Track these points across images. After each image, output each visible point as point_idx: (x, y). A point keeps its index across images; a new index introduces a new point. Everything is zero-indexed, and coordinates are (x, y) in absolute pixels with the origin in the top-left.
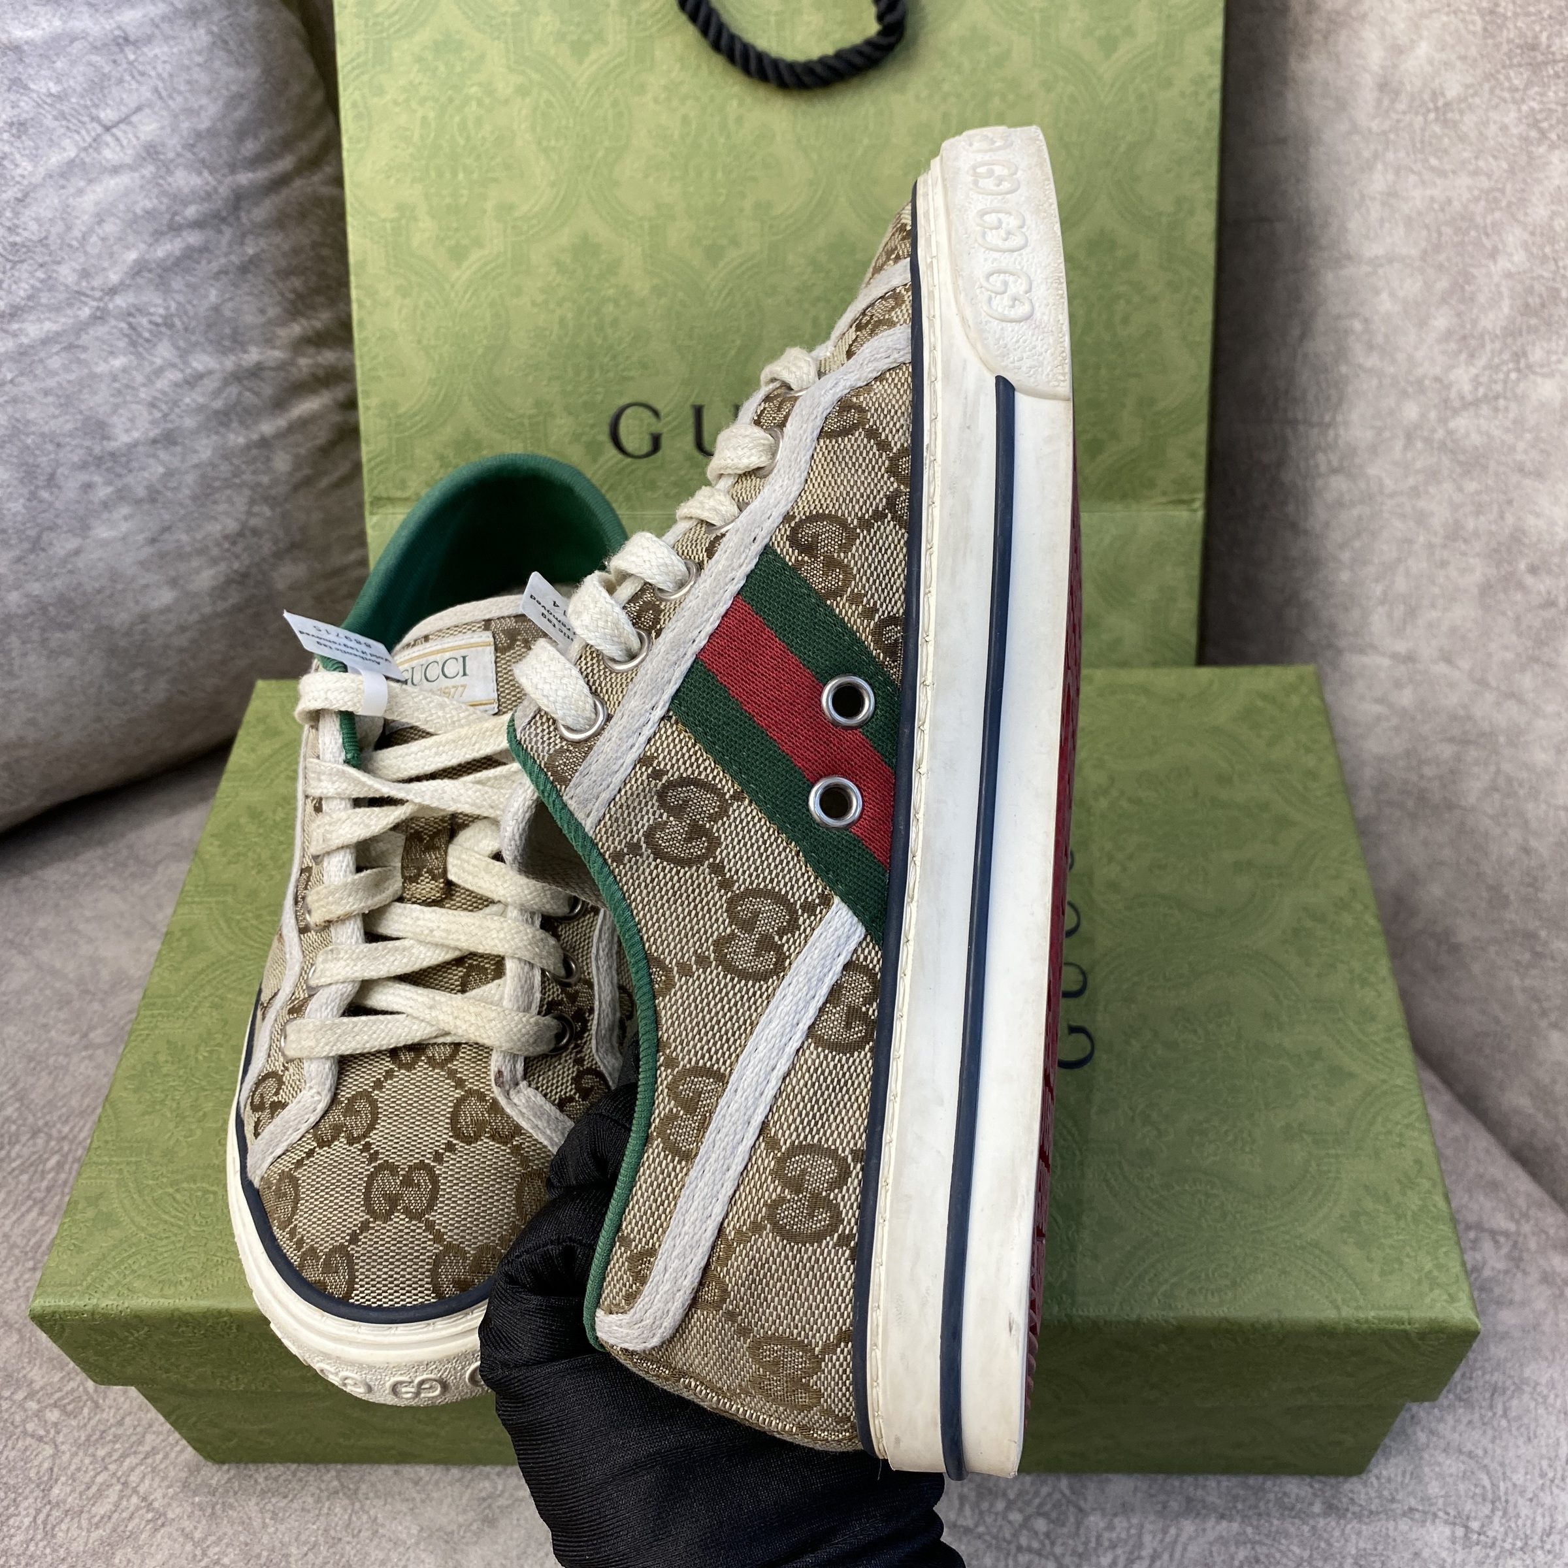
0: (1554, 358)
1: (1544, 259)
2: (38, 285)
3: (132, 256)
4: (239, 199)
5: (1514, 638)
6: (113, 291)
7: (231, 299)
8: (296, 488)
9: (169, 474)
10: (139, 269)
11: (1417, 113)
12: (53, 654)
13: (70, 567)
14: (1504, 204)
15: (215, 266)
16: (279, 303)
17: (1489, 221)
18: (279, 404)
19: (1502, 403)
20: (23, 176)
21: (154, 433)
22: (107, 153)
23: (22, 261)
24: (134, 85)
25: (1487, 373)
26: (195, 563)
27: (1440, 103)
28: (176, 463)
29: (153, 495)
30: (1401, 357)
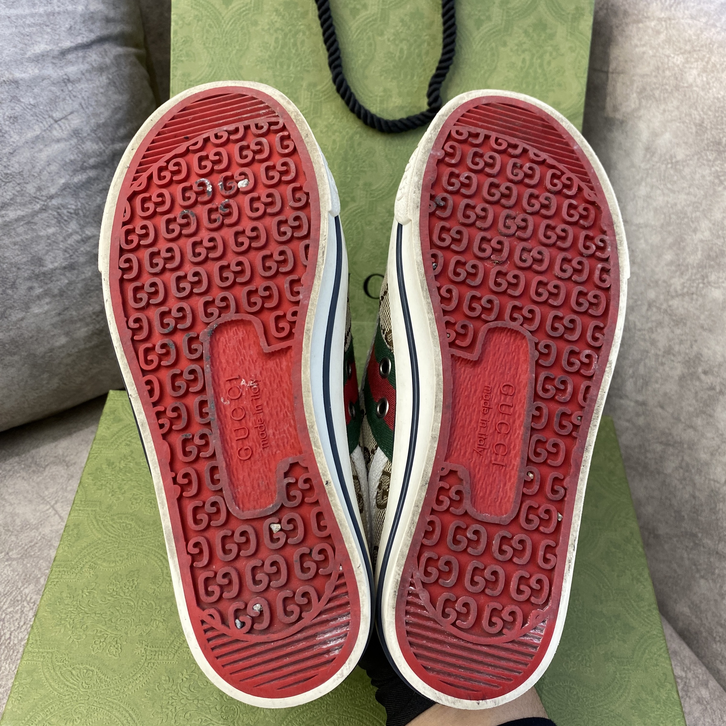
0: (721, 280)
1: (718, 237)
2: (16, 193)
3: (63, 181)
5: (694, 401)
6: (51, 197)
10: (65, 187)
11: (662, 164)
12: (5, 366)
13: (18, 326)
14: (701, 209)
17: (694, 216)
19: (695, 296)
20: (14, 142)
21: (64, 264)
22: (55, 133)
23: (10, 182)
24: (71, 102)
25: (689, 282)
26: (78, 325)
27: (674, 161)
28: (74, 278)
29: (62, 293)
30: (648, 269)
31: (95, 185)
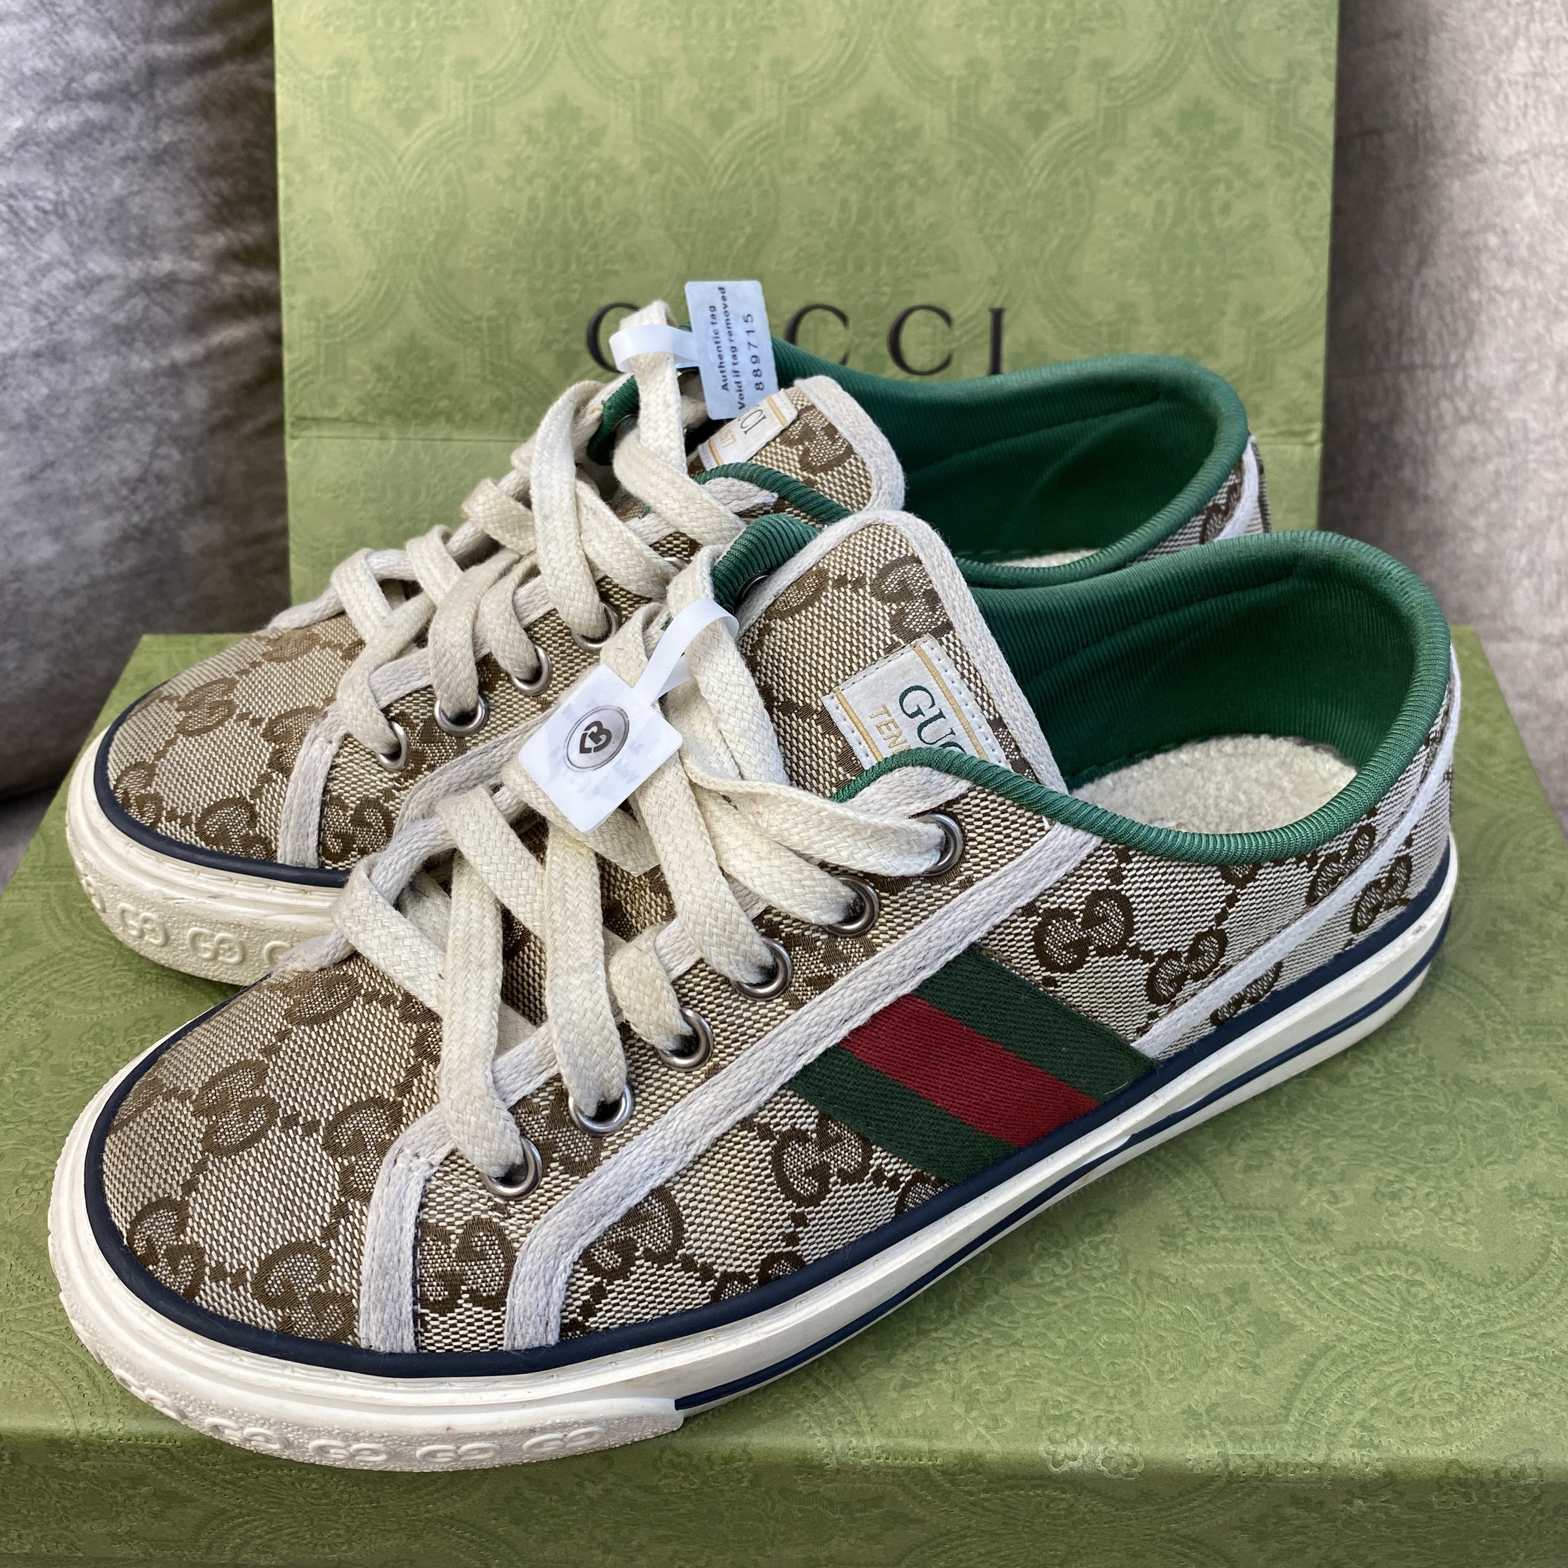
4: (153, 73)
7: (139, 192)
8: (213, 430)
9: (54, 397)
10: (24, 141)
15: (121, 150)
16: (200, 206)
18: (196, 326)
21: (36, 344)
26: (84, 511)
28: (64, 384)
29: (34, 422)
31: (107, 143)
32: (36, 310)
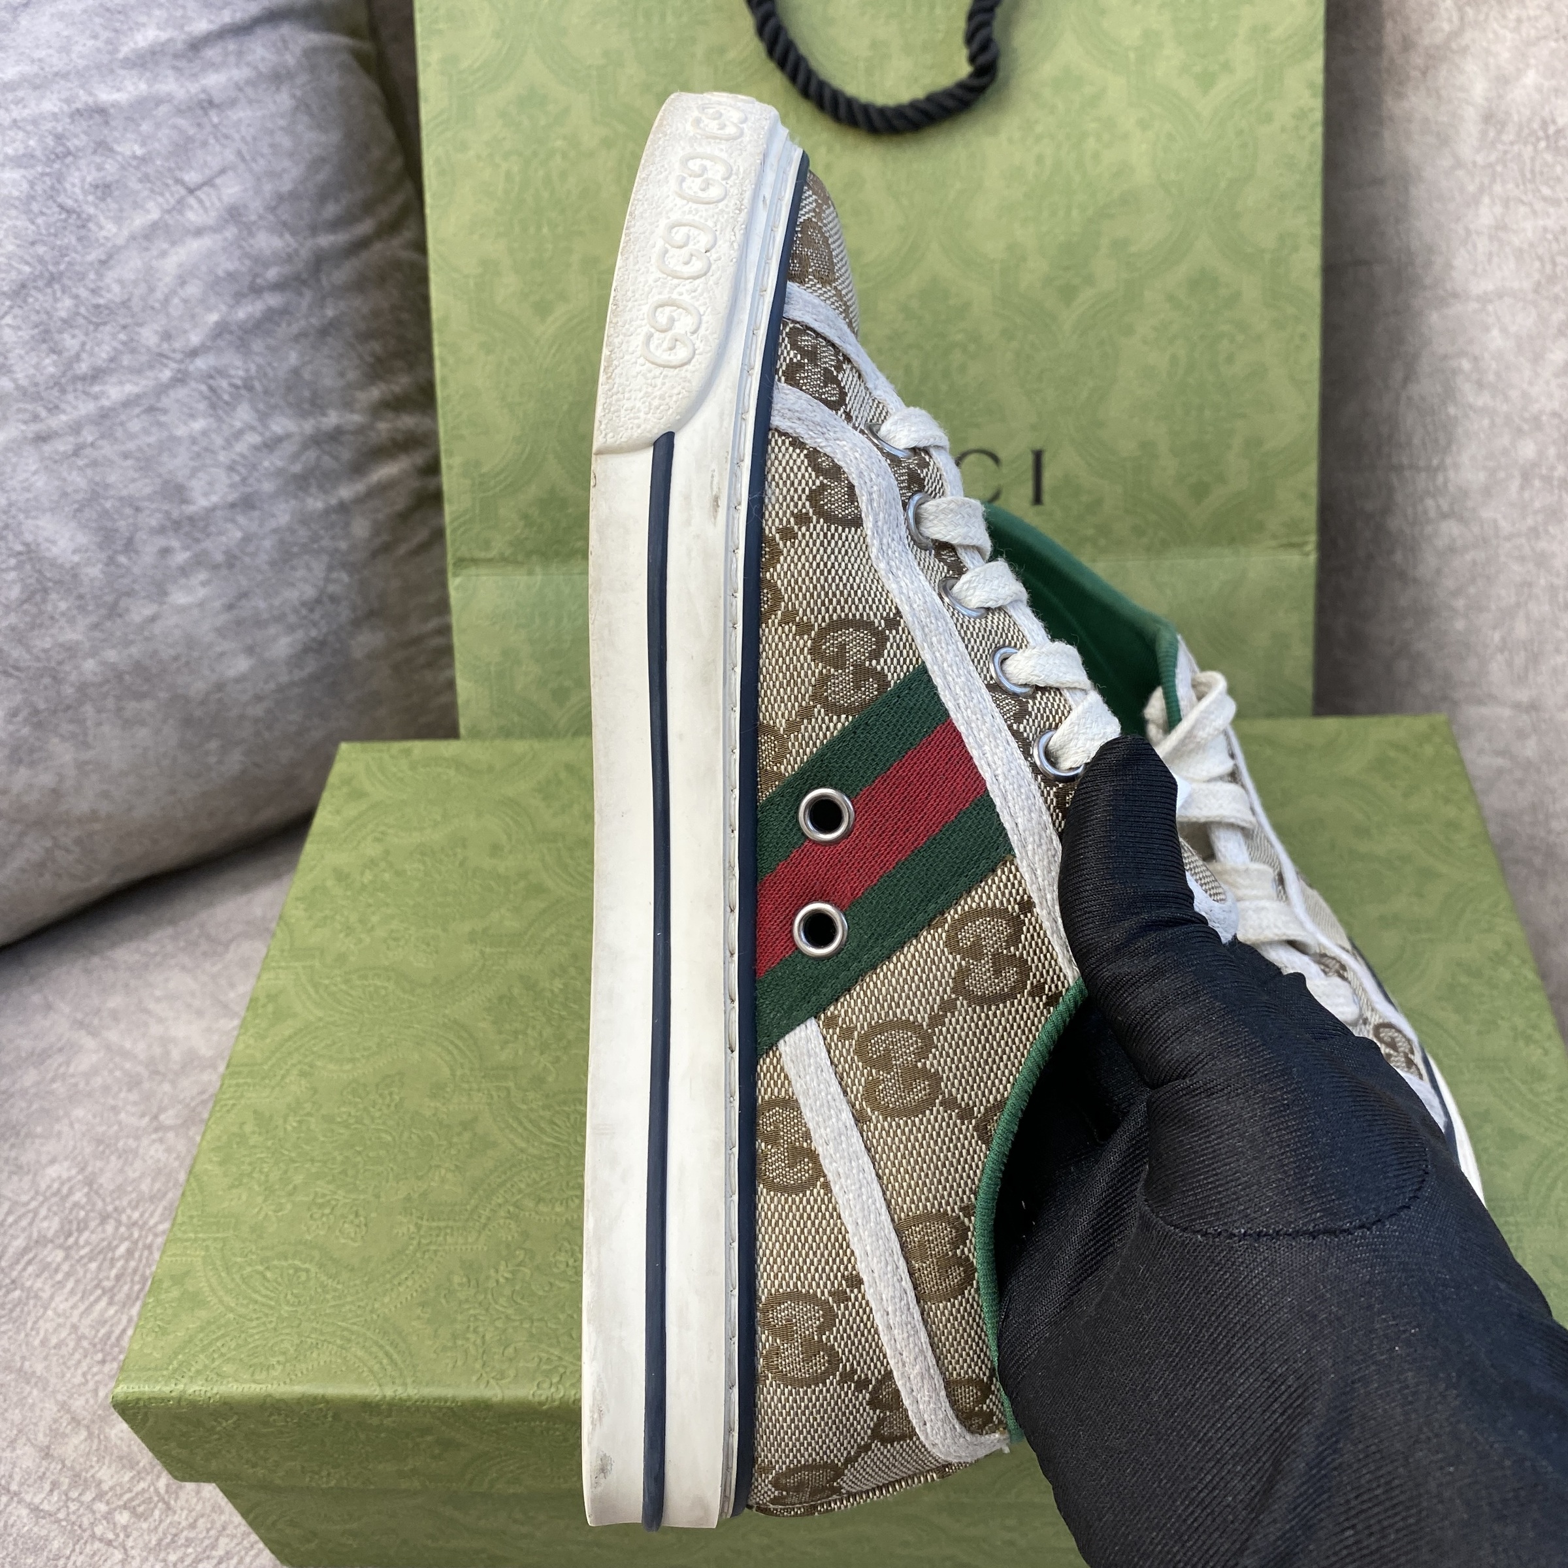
2: (120, 347)
3: (213, 317)
4: (319, 261)
6: (194, 353)
7: (310, 362)
8: (374, 554)
9: (247, 539)
10: (221, 330)
11: (1525, 143)
12: (128, 724)
13: (146, 633)
15: (295, 329)
16: (358, 366)
18: (358, 469)
20: (106, 238)
21: (233, 497)
22: (191, 216)
23: (105, 324)
24: (218, 148)
26: (272, 630)
27: (1552, 130)
28: (254, 527)
29: (231, 560)
30: (1514, 394)
31: (284, 325)
32: (231, 468)
